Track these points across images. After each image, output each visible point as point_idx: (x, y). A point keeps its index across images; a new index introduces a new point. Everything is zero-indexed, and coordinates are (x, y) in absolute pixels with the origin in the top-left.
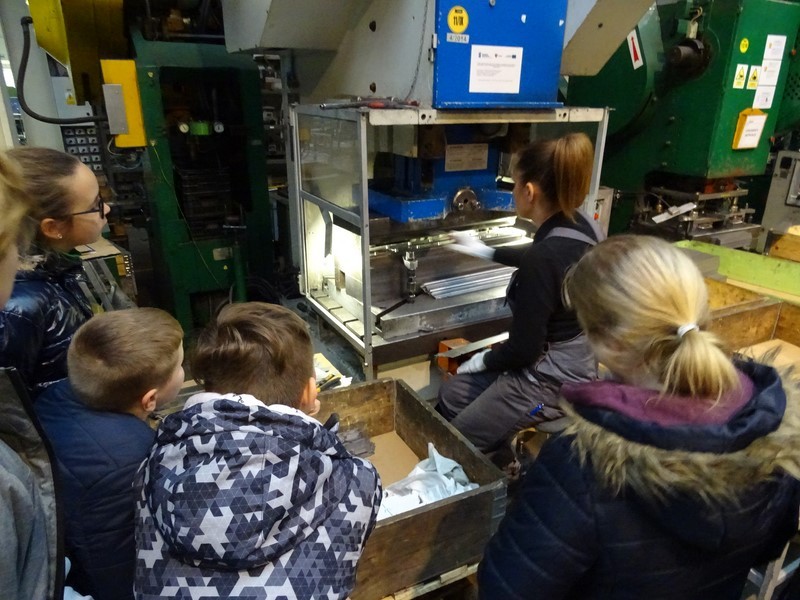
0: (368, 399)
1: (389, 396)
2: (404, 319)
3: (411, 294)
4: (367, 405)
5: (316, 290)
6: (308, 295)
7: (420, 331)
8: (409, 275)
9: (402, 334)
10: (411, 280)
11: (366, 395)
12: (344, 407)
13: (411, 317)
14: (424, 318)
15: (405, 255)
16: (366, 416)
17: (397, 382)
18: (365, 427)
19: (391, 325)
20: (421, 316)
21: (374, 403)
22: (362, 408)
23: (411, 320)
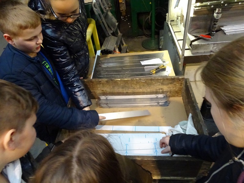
0: (171, 83)
1: (181, 84)
2: (204, 45)
3: (213, 31)
4: (170, 86)
5: (173, 21)
6: (169, 23)
7: (211, 51)
8: (214, 22)
9: (201, 52)
10: (215, 24)
11: (171, 82)
12: (159, 85)
13: (208, 44)
14: (215, 45)
15: (216, 10)
16: (169, 89)
17: (186, 79)
18: (168, 93)
19: (196, 47)
20: (214, 44)
21: (173, 85)
22: (168, 86)
23: (208, 45)
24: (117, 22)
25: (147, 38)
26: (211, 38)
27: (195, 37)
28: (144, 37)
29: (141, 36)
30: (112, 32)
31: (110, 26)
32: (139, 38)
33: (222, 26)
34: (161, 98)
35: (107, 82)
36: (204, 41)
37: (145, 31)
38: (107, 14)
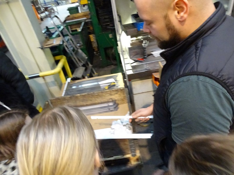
0: (116, 93)
2: (139, 65)
3: (145, 56)
7: (146, 69)
8: (144, 49)
9: (139, 70)
10: (145, 51)
12: (109, 96)
19: (135, 67)
20: (147, 64)
23: (142, 65)
24: (87, 56)
25: (115, 67)
26: (144, 60)
27: (134, 60)
28: (112, 66)
29: (110, 66)
30: (82, 64)
31: (80, 60)
32: (109, 67)
33: (152, 52)
34: (111, 106)
35: (70, 97)
36: (139, 63)
37: (112, 61)
38: (77, 51)
